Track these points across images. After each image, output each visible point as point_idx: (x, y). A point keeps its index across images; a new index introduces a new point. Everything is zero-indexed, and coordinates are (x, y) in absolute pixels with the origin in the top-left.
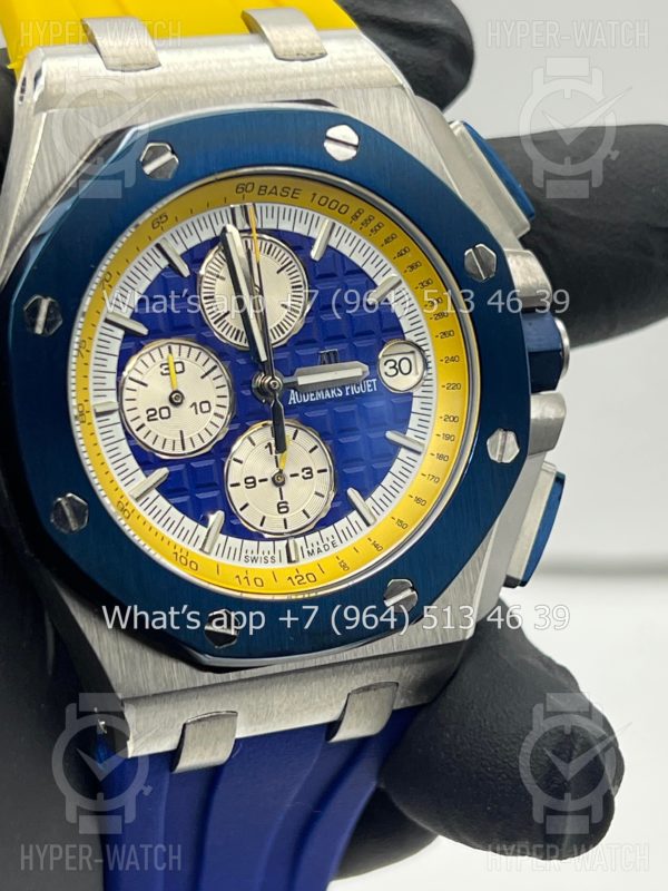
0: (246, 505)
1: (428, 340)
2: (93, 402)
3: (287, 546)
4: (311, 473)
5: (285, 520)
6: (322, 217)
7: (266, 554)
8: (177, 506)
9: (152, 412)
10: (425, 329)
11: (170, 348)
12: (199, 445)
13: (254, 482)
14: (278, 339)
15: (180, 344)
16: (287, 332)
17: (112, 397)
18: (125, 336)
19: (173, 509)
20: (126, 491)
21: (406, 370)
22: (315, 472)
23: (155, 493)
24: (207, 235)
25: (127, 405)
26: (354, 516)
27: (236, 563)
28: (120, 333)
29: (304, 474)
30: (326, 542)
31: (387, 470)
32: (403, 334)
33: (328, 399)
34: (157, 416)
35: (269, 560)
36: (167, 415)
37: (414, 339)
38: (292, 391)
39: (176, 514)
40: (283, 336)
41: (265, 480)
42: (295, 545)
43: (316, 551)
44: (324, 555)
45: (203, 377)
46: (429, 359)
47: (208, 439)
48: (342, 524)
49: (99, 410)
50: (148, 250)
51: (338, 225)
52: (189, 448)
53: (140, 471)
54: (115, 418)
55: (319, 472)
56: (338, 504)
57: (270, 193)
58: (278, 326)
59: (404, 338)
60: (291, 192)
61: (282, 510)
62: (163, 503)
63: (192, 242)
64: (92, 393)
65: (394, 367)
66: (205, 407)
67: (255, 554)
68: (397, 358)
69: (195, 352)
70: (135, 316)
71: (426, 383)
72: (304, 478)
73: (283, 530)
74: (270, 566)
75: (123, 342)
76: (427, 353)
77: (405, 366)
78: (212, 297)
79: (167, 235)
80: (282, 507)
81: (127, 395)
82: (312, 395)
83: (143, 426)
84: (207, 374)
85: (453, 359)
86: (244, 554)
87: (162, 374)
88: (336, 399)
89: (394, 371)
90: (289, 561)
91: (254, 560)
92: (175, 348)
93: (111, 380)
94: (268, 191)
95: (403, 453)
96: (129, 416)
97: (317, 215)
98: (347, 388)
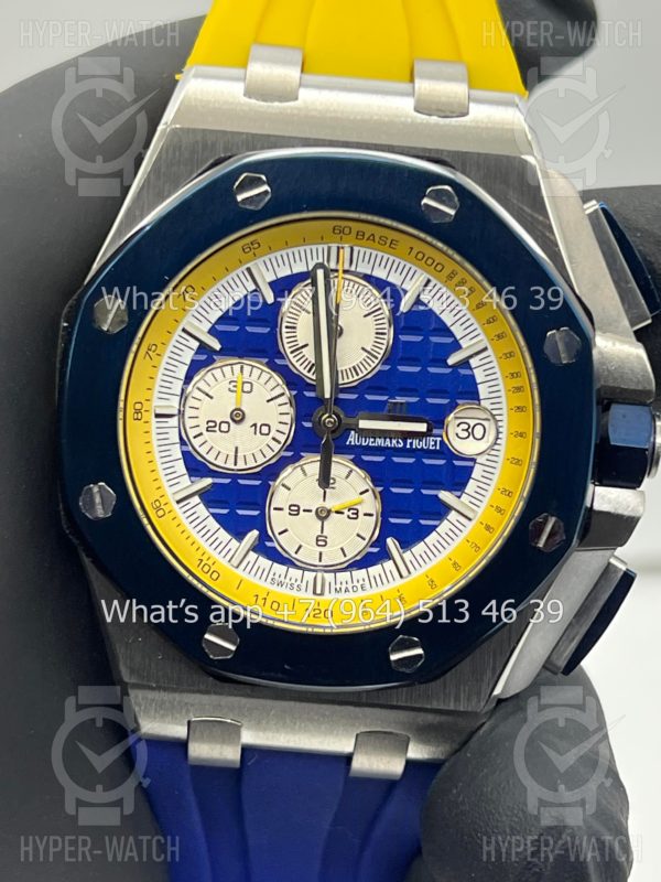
0: (285, 531)
1: (504, 411)
2: (156, 402)
3: (315, 578)
4: (357, 514)
5: (321, 554)
6: (419, 271)
7: (293, 581)
8: (215, 516)
9: (213, 424)
10: (503, 399)
11: (242, 368)
12: (251, 464)
13: (298, 510)
14: (351, 380)
15: (253, 366)
16: (361, 375)
17: (175, 402)
18: (199, 348)
19: (211, 518)
20: (169, 491)
21: (478, 435)
22: (361, 514)
23: (196, 499)
24: (299, 268)
25: (189, 412)
26: (389, 565)
27: (261, 583)
28: (195, 345)
29: (350, 513)
30: (355, 583)
31: (434, 528)
32: (479, 400)
33: (387, 448)
34: (217, 429)
35: (295, 586)
36: (226, 430)
37: (490, 407)
38: (353, 432)
39: (213, 524)
40: (356, 378)
41: (310, 511)
42: (323, 579)
43: (343, 590)
44: (351, 595)
45: (268, 401)
46: (501, 430)
47: (261, 460)
48: (375, 570)
49: (159, 411)
50: (239, 271)
51: (434, 281)
52: (241, 465)
53: (187, 476)
54: (174, 421)
55: (365, 515)
56: (375, 550)
57: (368, 239)
58: (354, 368)
59: (479, 404)
60: (389, 242)
61: (320, 543)
62: (202, 510)
63: (284, 272)
64: (156, 395)
65: (467, 430)
66: (265, 430)
67: (282, 579)
68: (472, 422)
69: (265, 377)
70: (212, 331)
71: (493, 452)
72: (349, 517)
73: (317, 563)
74: (294, 593)
75: (196, 353)
76: (500, 424)
77: (478, 431)
78: (294, 328)
79: (259, 262)
80: (321, 540)
81: (191, 402)
82: (372, 440)
83: (201, 434)
84: (272, 399)
85: (521, 435)
86: (271, 576)
87: (230, 390)
88: (395, 449)
89: (466, 434)
90: (315, 593)
91: (281, 584)
92: (247, 369)
93: (178, 386)
94: (366, 236)
95: (453, 516)
96: (189, 423)
97: (414, 268)
98: (409, 441)
